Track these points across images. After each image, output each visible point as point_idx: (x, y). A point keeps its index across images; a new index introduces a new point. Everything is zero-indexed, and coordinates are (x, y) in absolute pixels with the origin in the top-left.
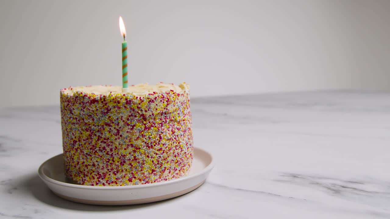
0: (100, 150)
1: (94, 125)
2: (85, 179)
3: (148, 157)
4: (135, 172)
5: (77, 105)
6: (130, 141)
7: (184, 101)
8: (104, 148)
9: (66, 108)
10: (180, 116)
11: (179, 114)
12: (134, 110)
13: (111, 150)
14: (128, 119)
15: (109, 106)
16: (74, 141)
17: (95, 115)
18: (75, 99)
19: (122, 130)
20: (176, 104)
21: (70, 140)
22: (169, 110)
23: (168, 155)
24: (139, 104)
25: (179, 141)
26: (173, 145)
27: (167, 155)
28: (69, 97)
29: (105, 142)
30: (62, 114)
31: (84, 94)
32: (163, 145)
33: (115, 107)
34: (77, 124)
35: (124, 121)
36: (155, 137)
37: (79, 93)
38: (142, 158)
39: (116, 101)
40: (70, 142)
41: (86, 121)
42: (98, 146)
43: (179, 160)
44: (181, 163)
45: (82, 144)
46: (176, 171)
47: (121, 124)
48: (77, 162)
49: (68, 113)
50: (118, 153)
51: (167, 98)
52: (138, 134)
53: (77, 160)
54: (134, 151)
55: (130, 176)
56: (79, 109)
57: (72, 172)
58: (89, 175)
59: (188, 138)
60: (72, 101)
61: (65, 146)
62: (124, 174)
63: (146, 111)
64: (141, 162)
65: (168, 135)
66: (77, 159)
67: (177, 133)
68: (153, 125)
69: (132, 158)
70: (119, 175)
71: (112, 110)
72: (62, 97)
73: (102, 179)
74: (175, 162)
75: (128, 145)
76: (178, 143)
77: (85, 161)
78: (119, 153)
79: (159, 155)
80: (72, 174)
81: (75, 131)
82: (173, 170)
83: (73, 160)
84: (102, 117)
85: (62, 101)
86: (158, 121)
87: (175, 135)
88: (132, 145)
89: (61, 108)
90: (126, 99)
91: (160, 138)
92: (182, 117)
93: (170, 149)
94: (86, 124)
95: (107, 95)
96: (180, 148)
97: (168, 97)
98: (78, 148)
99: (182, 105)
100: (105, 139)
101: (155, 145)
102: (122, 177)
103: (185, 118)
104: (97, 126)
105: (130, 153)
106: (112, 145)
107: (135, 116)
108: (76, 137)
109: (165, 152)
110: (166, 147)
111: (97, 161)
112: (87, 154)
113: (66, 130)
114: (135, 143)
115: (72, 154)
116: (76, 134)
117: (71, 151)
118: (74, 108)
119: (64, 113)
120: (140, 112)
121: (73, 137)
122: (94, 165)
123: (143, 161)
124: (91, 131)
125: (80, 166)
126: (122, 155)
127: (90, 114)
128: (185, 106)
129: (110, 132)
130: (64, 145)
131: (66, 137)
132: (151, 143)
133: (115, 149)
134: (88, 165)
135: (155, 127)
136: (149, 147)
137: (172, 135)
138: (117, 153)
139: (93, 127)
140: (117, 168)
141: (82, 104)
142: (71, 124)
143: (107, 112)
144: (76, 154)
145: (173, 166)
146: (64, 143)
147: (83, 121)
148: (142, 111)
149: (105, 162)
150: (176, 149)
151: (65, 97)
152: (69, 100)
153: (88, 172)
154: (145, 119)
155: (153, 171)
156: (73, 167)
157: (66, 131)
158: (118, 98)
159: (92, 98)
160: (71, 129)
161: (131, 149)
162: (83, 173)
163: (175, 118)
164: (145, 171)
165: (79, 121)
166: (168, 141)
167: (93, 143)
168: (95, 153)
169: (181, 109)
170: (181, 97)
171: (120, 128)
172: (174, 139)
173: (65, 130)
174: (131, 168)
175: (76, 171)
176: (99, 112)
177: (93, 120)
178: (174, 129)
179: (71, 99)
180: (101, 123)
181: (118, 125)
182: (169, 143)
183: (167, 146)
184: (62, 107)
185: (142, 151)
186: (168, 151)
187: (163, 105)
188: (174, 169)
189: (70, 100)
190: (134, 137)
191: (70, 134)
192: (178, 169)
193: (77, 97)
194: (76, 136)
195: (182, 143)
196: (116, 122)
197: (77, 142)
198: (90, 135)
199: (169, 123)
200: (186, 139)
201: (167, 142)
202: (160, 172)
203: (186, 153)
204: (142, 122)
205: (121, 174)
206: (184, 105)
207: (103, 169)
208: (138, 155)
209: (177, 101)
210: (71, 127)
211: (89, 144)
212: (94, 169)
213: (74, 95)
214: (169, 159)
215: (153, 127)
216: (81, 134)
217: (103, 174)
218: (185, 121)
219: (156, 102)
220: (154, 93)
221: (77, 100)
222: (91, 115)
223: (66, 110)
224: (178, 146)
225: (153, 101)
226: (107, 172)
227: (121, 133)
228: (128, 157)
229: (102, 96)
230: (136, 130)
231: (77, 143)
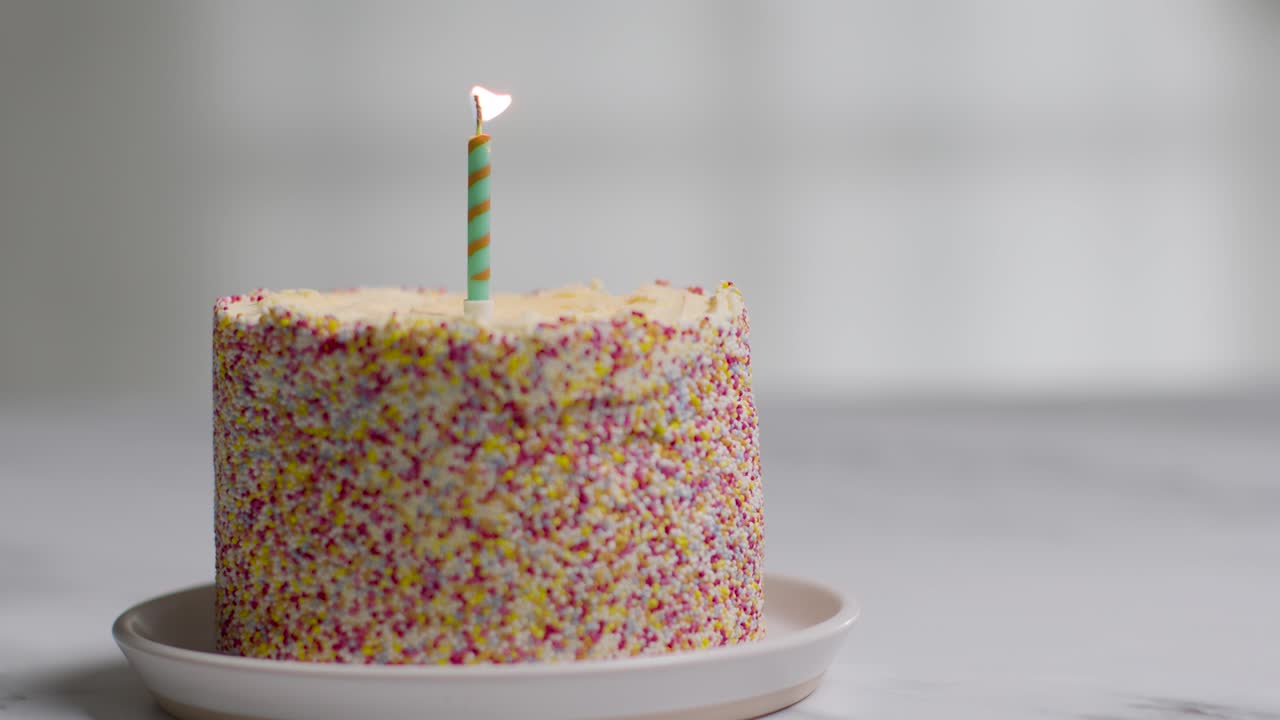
0: (346, 536)
1: (327, 438)
2: (288, 651)
3: (530, 571)
4: (478, 630)
5: (270, 358)
6: (460, 506)
7: (699, 358)
8: (362, 529)
9: (230, 373)
10: (680, 419)
11: (671, 410)
12: (476, 383)
13: (389, 537)
14: (455, 420)
15: (383, 368)
16: (254, 502)
17: (334, 398)
18: (265, 338)
19: (431, 461)
20: (657, 370)
21: (238, 497)
22: (621, 391)
23: (616, 574)
24: (500, 361)
25: (667, 522)
26: (637, 532)
27: (612, 571)
28: (243, 328)
29: (366, 507)
30: (216, 398)
31: (295, 318)
32: (596, 528)
33: (405, 371)
34: (267, 433)
35: (438, 426)
36: (560, 496)
37: (279, 312)
38: (506, 575)
39: (412, 348)
40: (240, 508)
41: (300, 423)
42: (341, 520)
43: (668, 599)
44: (675, 614)
45: (281, 515)
46: (652, 644)
47: (430, 435)
48: (262, 586)
49: (235, 392)
50: (412, 551)
51: (615, 343)
52: (491, 479)
53: (262, 578)
54: (477, 546)
55: (455, 642)
56: (275, 375)
57: (242, 626)
58: (303, 634)
59: (719, 515)
60: (253, 346)
61: (220, 527)
62: (432, 632)
63: (524, 390)
64: (501, 589)
65: (617, 492)
66: (261, 572)
67: (659, 485)
68: (554, 446)
69: (467, 572)
70: (414, 638)
71: (396, 382)
72: (219, 329)
73: (352, 650)
74: (647, 606)
75: (453, 522)
76: (661, 530)
77: (290, 578)
78: (419, 551)
79: (577, 570)
80: (243, 637)
81: (260, 461)
82: (639, 637)
83: (247, 578)
84: (359, 406)
85: (217, 346)
86: (574, 431)
87: (649, 495)
88: (467, 523)
89: (215, 373)
90: (450, 342)
91: (583, 499)
92: (692, 423)
93: (623, 547)
94: (299, 433)
95: (380, 323)
96: (673, 552)
97: (620, 340)
98: (267, 528)
99: (691, 376)
100: (366, 493)
101: (558, 528)
102: (425, 648)
103: (703, 427)
104: (339, 443)
105: (458, 553)
106: (391, 519)
107: (483, 409)
108: (263, 487)
109: (600, 557)
110: (607, 540)
111: (334, 581)
112: (298, 551)
113: (229, 458)
114: (478, 513)
115: (244, 552)
116: (260, 475)
117: (241, 544)
118: (260, 373)
119: (223, 393)
120: (500, 391)
121: (252, 486)
122: (322, 596)
123: (511, 586)
124: (315, 459)
125: (271, 603)
126: (427, 559)
127: (317, 395)
128: (706, 382)
129: (384, 466)
130: (220, 522)
131: (225, 488)
132: (545, 516)
133: (404, 534)
134: (300, 594)
135: (564, 454)
136: (535, 534)
137: (634, 491)
138: (409, 548)
139: (324, 446)
140: (406, 610)
141: (287, 355)
142: (246, 436)
143: (378, 390)
144: (260, 553)
145: (638, 618)
146: (220, 514)
147: (288, 422)
148: (508, 387)
149: (363, 585)
150: (654, 553)
151: (228, 327)
152: (242, 338)
153: (300, 624)
154: (520, 421)
155: (550, 630)
156: (248, 607)
157: (229, 463)
158: (421, 334)
159: (325, 334)
160: (245, 454)
161: (462, 536)
162: (281, 629)
163: (653, 425)
164: (515, 627)
165: (275, 420)
166: (616, 516)
167: (324, 509)
168: (327, 546)
169: (685, 390)
170: (683, 340)
171: (424, 451)
172: (646, 513)
173: (225, 462)
174: (461, 610)
175: (257, 620)
176: (347, 390)
177: (326, 417)
178: (645, 471)
179: (251, 336)
180: (356, 431)
181: (416, 438)
182: (620, 525)
183: (610, 533)
184: (218, 370)
185: (506, 546)
186: (614, 557)
187: (596, 369)
188: (641, 632)
189: (245, 341)
190: (476, 492)
191: (242, 477)
192: (660, 635)
193: (271, 329)
194: (262, 480)
195: (683, 530)
196: (410, 429)
197: (262, 503)
198: (313, 479)
199: (624, 445)
200: (706, 515)
201: (612, 519)
202: (581, 639)
203: (701, 575)
204: (511, 433)
205: (424, 635)
206: (699, 374)
207: (354, 611)
208: (491, 563)
209: (657, 355)
210: (247, 445)
211: (308, 511)
212: (321, 610)
213: (261, 320)
214: (622, 589)
215: (552, 452)
216: (281, 471)
217: (356, 630)
218: (705, 442)
219: (566, 357)
220: (562, 319)
221: (271, 341)
222: (317, 401)
223: (230, 379)
224: (661, 541)
225: (553, 353)
226: (369, 625)
227: (426, 471)
228: (451, 566)
229: (362, 329)
230: (484, 460)
231: (265, 509)
